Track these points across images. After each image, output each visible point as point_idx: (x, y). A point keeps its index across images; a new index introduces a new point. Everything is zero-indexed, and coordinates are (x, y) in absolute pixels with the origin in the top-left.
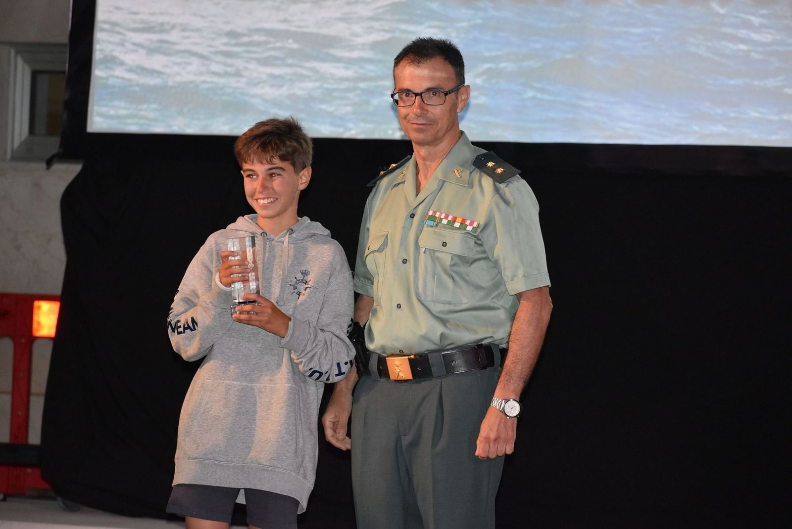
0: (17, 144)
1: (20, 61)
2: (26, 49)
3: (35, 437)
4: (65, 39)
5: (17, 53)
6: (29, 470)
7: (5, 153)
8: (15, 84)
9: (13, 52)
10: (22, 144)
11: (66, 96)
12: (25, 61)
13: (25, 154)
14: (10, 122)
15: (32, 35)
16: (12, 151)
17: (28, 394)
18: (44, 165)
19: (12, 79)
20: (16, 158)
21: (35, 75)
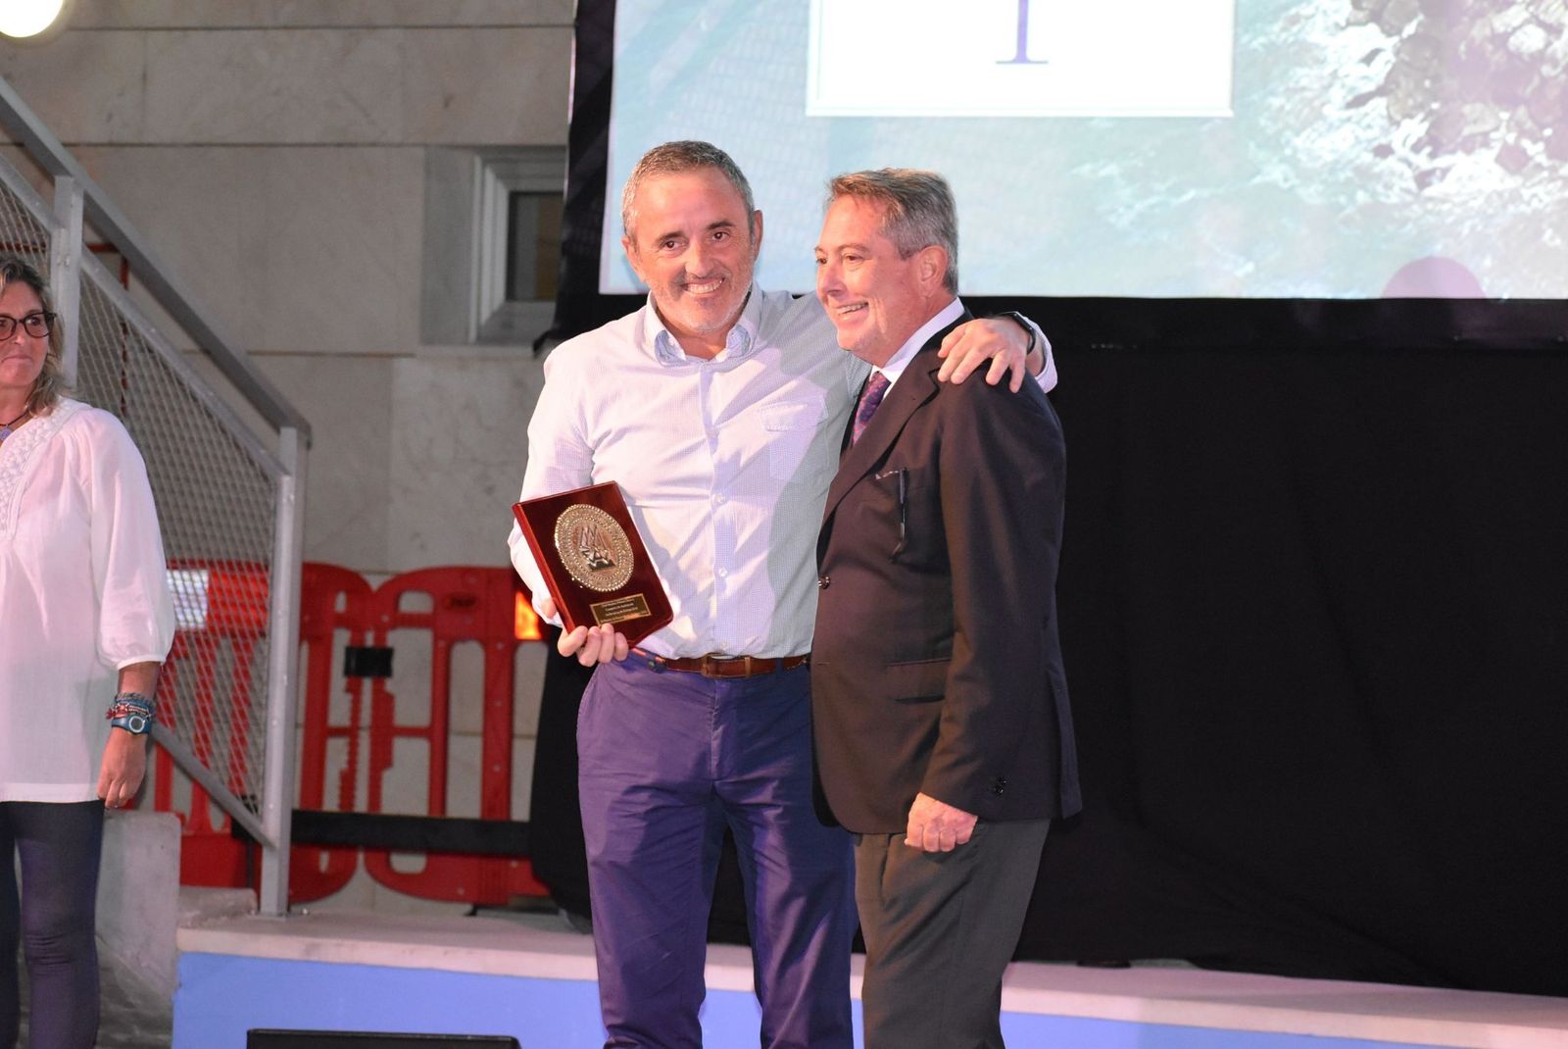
0: (486, 314)
1: (490, 176)
2: (500, 156)
3: (521, 809)
4: (562, 138)
5: (485, 163)
6: (514, 864)
7: (467, 333)
8: (482, 202)
9: (478, 161)
10: (494, 315)
11: (564, 234)
12: (499, 176)
13: (499, 333)
14: (474, 280)
15: (509, 134)
16: (479, 327)
17: (510, 736)
18: (529, 351)
19: (476, 207)
20: (483, 339)
21: (514, 198)
